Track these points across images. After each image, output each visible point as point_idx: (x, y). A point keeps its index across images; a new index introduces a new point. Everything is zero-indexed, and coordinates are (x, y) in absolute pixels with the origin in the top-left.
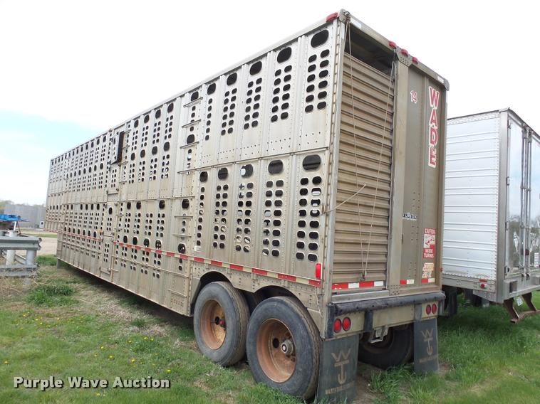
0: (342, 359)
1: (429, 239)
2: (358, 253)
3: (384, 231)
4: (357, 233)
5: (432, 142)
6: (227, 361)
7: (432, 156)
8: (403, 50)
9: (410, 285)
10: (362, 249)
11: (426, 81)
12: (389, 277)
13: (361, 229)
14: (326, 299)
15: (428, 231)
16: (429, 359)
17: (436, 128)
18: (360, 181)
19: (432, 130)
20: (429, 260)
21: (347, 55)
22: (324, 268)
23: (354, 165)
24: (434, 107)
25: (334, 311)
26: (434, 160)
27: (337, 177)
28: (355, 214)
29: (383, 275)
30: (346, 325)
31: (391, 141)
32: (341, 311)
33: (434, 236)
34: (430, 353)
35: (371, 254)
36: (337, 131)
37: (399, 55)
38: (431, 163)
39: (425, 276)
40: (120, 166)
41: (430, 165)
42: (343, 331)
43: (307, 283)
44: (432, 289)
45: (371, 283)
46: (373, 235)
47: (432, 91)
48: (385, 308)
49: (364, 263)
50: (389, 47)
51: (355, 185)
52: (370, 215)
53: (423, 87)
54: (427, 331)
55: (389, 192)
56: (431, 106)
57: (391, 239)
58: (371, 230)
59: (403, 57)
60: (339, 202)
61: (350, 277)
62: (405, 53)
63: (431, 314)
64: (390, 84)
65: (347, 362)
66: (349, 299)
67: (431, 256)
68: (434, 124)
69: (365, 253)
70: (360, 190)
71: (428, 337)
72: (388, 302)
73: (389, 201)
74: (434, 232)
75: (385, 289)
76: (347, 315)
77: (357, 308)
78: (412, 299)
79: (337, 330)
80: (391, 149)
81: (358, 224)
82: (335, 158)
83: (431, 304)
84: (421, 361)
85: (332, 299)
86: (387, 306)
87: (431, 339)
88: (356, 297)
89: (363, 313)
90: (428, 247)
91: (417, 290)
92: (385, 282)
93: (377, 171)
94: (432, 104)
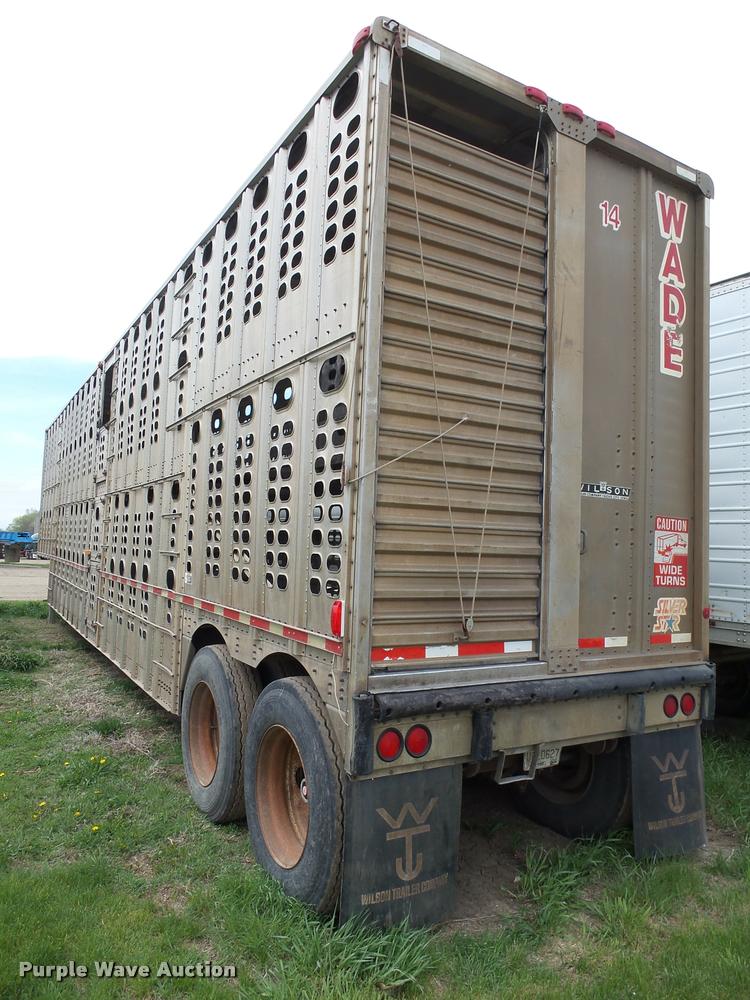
0: (409, 823)
1: (669, 542)
2: (450, 577)
3: (531, 525)
4: (445, 530)
5: (668, 318)
6: (221, 812)
7: (669, 351)
8: (567, 106)
9: (615, 650)
10: (458, 566)
11: (646, 179)
12: (545, 632)
13: (454, 520)
14: (353, 683)
15: (665, 523)
16: (676, 822)
17: (680, 285)
18: (450, 409)
19: (669, 290)
20: (671, 591)
21: (399, 120)
22: (349, 612)
23: (429, 373)
24: (673, 237)
25: (370, 711)
26: (676, 359)
27: (375, 401)
28: (439, 485)
29: (530, 627)
30: (420, 743)
31: (544, 316)
32: (389, 711)
33: (685, 537)
34: (678, 809)
35: (485, 578)
36: (374, 293)
37: (557, 119)
38: (668, 365)
39: (660, 628)
40: (107, 428)
41: (664, 370)
42: (405, 758)
43: (322, 646)
44: (678, 657)
45: (497, 646)
46: (491, 533)
47: (662, 200)
48: (526, 703)
49: (468, 600)
50: (525, 101)
51: (434, 418)
52: (481, 489)
53: (638, 192)
54: (671, 757)
55: (541, 434)
56: (664, 234)
57: (548, 542)
58: (485, 523)
59: (568, 121)
60: (382, 458)
61: (429, 632)
62: (573, 114)
63: (680, 716)
64: (532, 186)
65: (427, 828)
66: (423, 684)
67: (681, 581)
68: (672, 276)
69: (468, 578)
70: (450, 431)
71: (672, 769)
72: (537, 690)
73: (542, 455)
74: (683, 525)
75: (537, 659)
76: (420, 720)
77: (439, 704)
78: (610, 682)
79: (388, 754)
80: (543, 334)
81: (445, 509)
82: (371, 359)
83: (679, 695)
84: (651, 827)
85: (369, 684)
86: (531, 699)
87: (682, 774)
88: (446, 679)
89: (469, 714)
90: (669, 559)
91: (633, 661)
92: (536, 642)
93: (498, 386)
94: (667, 230)
